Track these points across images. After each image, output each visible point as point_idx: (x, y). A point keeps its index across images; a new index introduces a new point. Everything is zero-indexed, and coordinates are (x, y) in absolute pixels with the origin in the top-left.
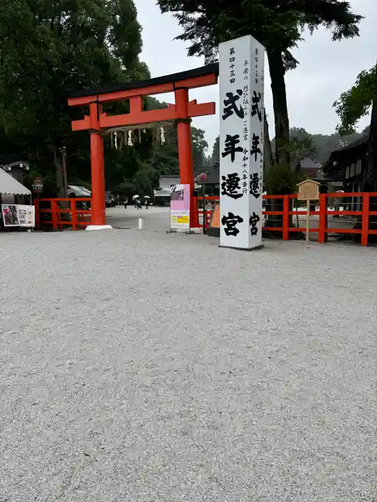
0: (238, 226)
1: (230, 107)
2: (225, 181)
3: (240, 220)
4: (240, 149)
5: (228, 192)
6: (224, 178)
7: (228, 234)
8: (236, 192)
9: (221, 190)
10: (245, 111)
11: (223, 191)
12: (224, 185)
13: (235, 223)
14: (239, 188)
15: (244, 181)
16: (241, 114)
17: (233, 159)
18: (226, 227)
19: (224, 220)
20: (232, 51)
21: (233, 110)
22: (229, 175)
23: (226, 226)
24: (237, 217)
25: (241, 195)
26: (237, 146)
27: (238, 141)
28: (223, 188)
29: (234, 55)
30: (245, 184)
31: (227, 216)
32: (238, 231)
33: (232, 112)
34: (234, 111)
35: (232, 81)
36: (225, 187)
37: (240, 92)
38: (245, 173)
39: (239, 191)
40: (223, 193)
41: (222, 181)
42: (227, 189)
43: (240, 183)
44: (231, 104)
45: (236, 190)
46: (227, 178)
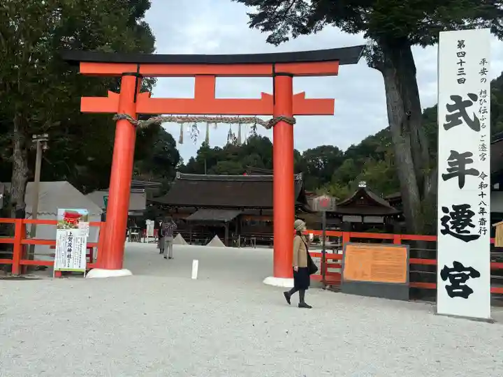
0: (470, 282)
1: (458, 115)
2: (448, 215)
3: (475, 274)
4: (474, 172)
5: (454, 231)
6: (445, 210)
7: (452, 295)
8: (469, 232)
9: (440, 227)
10: (481, 122)
11: (444, 228)
12: (445, 220)
13: (465, 278)
14: (473, 226)
15: (481, 216)
16: (475, 125)
17: (461, 184)
18: (450, 284)
19: (446, 273)
20: (461, 44)
21: (461, 118)
22: (454, 207)
23: (448, 282)
24: (470, 269)
25: (475, 237)
26: (468, 167)
27: (471, 161)
28: (444, 224)
29: (463, 50)
30: (483, 221)
31: (451, 266)
32: (471, 291)
33: (460, 122)
34: (463, 120)
35: (461, 81)
36: (448, 223)
37: (474, 97)
38: (483, 206)
39: (473, 232)
40: (444, 232)
41: (441, 214)
42: (450, 225)
43: (475, 220)
44: (458, 111)
45: (467, 228)
46: (451, 210)
